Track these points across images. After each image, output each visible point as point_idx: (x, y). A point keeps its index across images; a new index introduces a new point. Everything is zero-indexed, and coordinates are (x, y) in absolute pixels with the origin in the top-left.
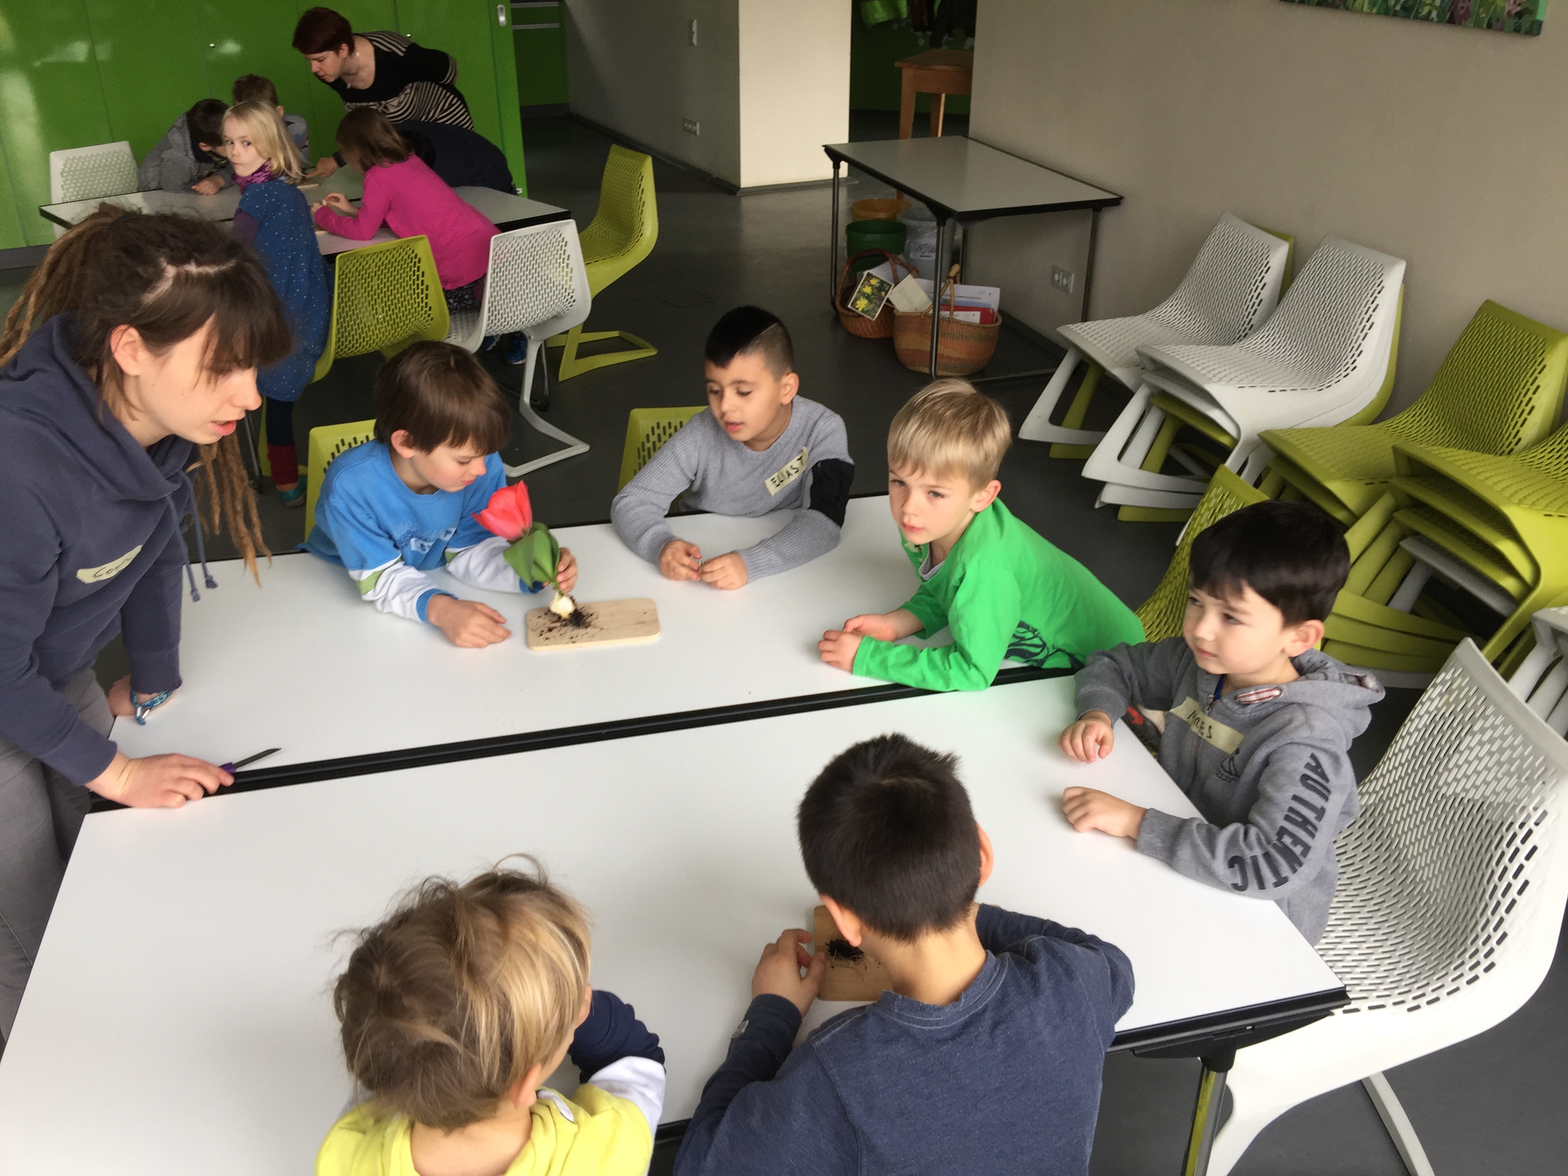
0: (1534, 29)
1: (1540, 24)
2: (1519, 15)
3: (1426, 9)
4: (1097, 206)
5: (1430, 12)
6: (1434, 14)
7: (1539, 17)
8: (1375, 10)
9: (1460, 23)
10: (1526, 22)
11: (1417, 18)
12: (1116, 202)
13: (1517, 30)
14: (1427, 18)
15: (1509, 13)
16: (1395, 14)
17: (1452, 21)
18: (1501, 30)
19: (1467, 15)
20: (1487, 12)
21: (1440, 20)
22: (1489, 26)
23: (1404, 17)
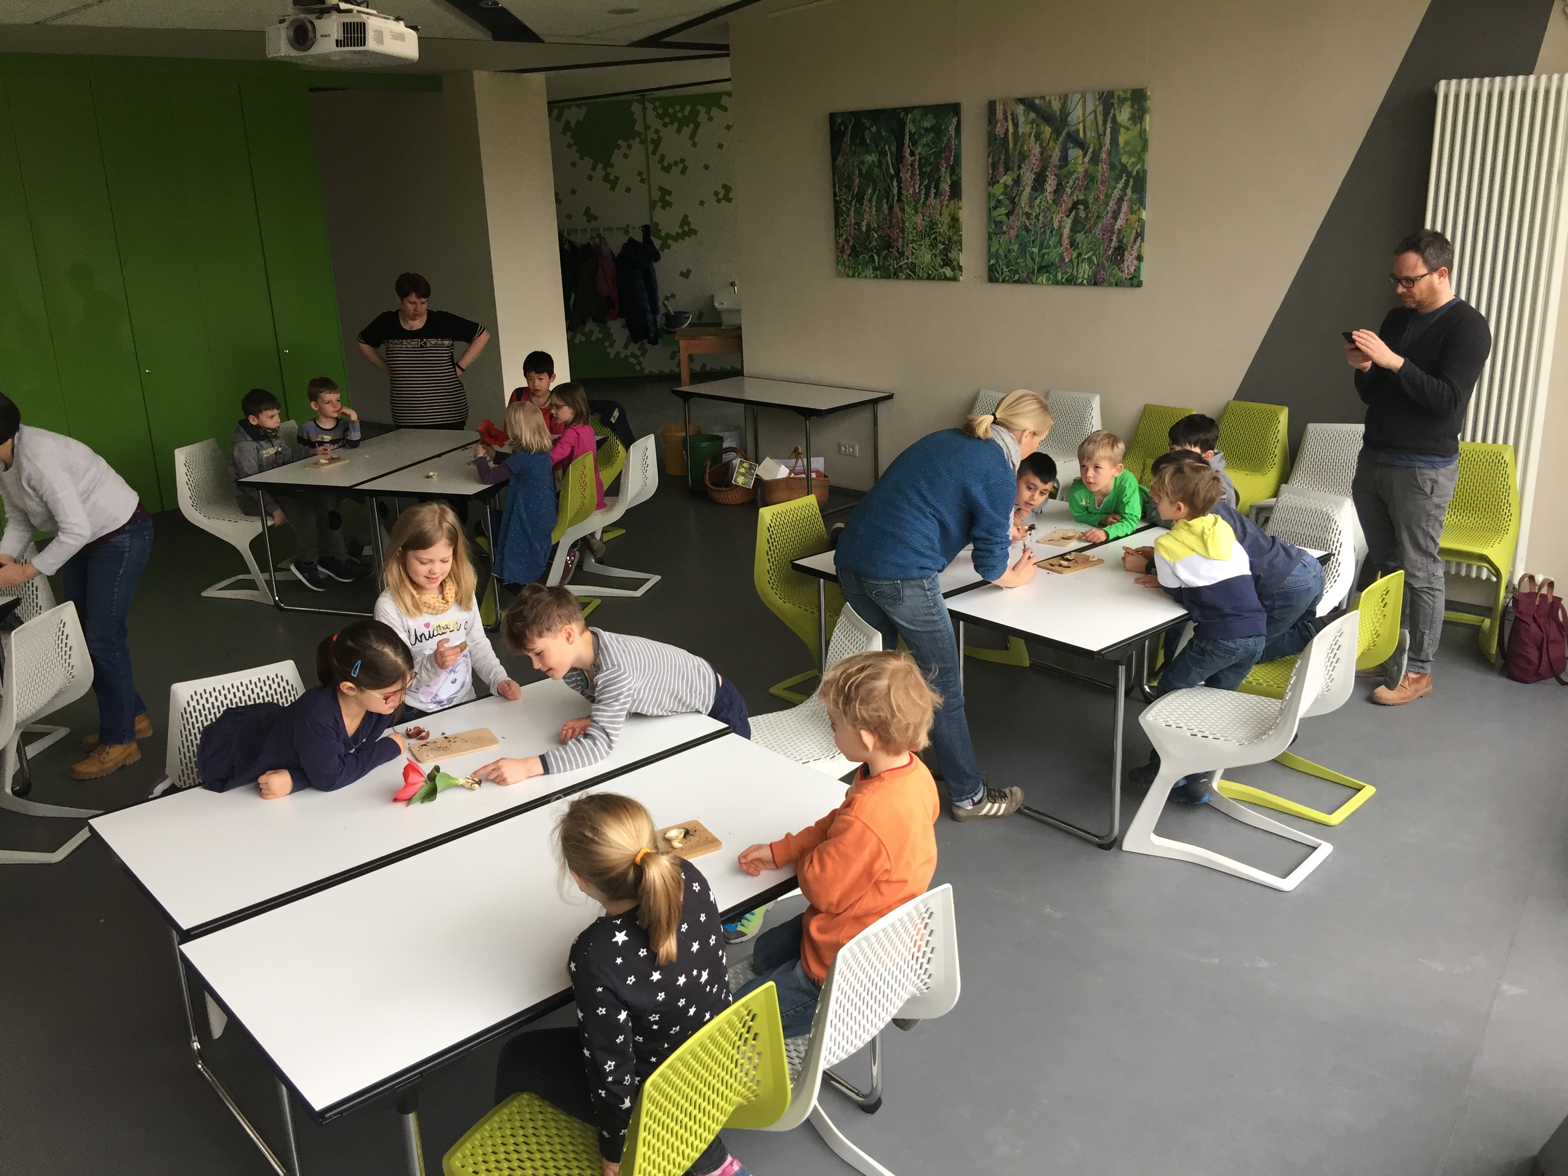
0: (1140, 284)
1: (1142, 282)
2: (1131, 279)
3: (1080, 280)
4: (875, 402)
5: (1083, 281)
6: (1085, 282)
7: (1141, 279)
8: (1050, 282)
9: (1100, 285)
10: (1135, 281)
11: (1075, 284)
12: (890, 397)
13: (1132, 285)
14: (1082, 284)
15: (1126, 278)
16: (1062, 284)
17: (1095, 284)
18: (1124, 286)
19: (1103, 281)
20: (1114, 279)
21: (1089, 284)
22: (1117, 285)
23: (1067, 284)
